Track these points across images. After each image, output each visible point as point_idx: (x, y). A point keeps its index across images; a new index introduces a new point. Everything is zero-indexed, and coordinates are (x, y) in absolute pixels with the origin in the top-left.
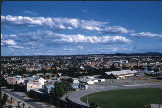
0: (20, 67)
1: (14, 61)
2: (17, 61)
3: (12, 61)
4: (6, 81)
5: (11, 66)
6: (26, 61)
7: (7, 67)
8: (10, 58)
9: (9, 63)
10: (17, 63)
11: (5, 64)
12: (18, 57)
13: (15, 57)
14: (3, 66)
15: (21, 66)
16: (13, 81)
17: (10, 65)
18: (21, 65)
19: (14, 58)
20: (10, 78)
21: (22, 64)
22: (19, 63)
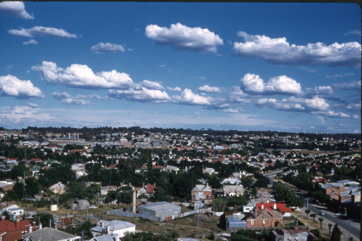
0: (346, 160)
1: (328, 145)
2: (336, 145)
3: (324, 144)
4: (324, 191)
5: (325, 156)
6: (356, 146)
7: (316, 158)
8: (320, 137)
9: (318, 149)
10: (337, 150)
11: (309, 149)
12: (336, 136)
13: (330, 136)
14: (308, 154)
15: (348, 158)
16: (342, 194)
17: (323, 154)
18: (347, 155)
19: (328, 139)
20: (333, 186)
21: (350, 154)
22: (343, 149)
